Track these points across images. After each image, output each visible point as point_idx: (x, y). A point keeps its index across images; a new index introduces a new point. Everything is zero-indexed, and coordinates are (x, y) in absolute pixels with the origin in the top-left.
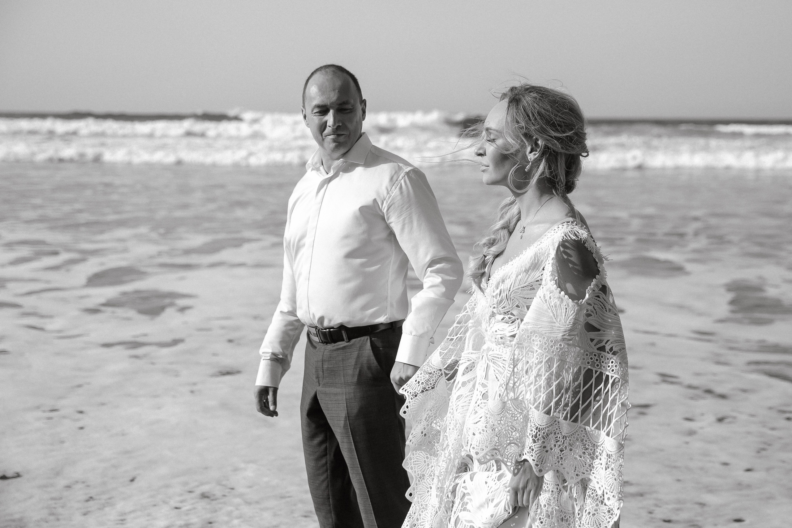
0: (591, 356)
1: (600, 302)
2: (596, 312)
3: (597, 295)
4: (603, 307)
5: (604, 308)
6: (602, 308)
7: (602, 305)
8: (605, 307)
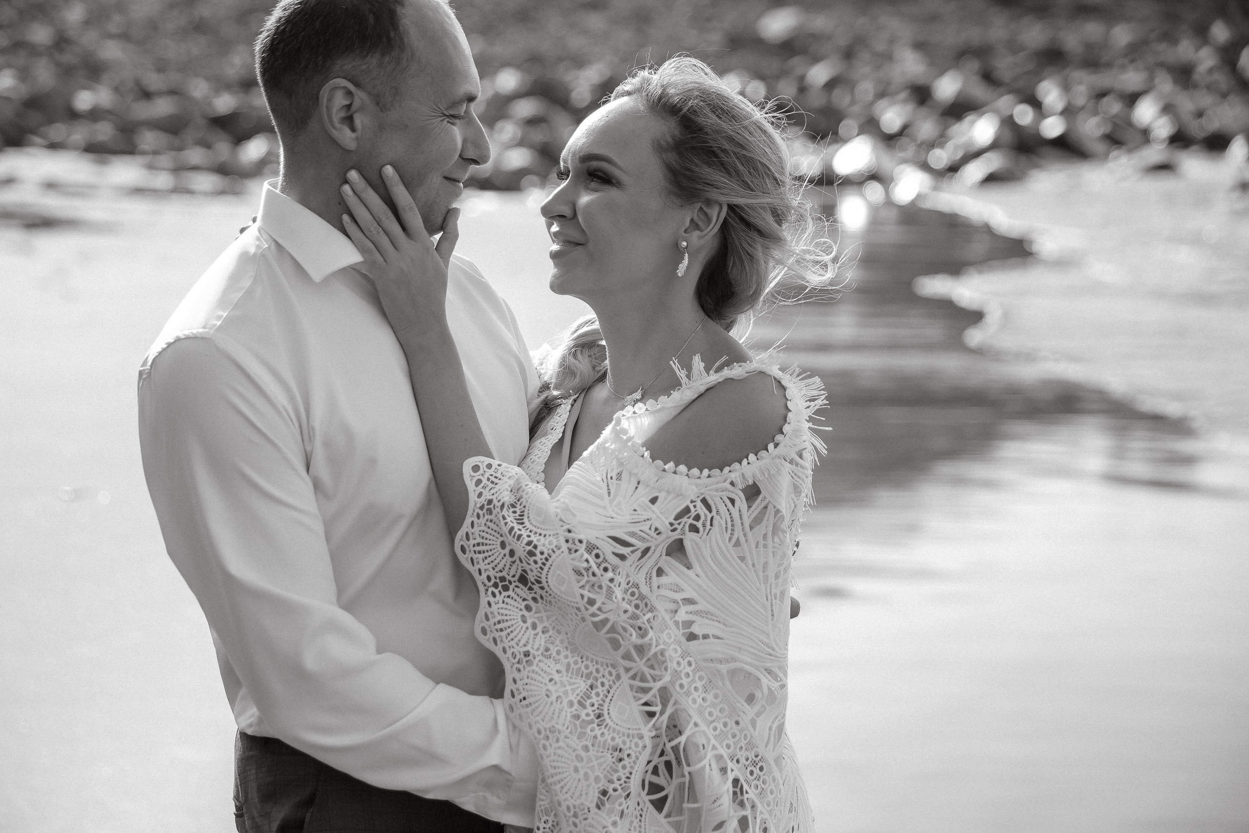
0: (638, 602)
1: (730, 514)
2: (710, 529)
3: (733, 496)
4: (730, 527)
5: (729, 531)
6: (726, 528)
7: (729, 523)
8: (733, 530)
